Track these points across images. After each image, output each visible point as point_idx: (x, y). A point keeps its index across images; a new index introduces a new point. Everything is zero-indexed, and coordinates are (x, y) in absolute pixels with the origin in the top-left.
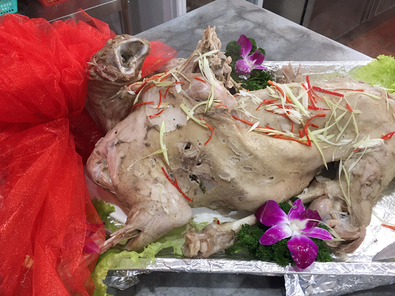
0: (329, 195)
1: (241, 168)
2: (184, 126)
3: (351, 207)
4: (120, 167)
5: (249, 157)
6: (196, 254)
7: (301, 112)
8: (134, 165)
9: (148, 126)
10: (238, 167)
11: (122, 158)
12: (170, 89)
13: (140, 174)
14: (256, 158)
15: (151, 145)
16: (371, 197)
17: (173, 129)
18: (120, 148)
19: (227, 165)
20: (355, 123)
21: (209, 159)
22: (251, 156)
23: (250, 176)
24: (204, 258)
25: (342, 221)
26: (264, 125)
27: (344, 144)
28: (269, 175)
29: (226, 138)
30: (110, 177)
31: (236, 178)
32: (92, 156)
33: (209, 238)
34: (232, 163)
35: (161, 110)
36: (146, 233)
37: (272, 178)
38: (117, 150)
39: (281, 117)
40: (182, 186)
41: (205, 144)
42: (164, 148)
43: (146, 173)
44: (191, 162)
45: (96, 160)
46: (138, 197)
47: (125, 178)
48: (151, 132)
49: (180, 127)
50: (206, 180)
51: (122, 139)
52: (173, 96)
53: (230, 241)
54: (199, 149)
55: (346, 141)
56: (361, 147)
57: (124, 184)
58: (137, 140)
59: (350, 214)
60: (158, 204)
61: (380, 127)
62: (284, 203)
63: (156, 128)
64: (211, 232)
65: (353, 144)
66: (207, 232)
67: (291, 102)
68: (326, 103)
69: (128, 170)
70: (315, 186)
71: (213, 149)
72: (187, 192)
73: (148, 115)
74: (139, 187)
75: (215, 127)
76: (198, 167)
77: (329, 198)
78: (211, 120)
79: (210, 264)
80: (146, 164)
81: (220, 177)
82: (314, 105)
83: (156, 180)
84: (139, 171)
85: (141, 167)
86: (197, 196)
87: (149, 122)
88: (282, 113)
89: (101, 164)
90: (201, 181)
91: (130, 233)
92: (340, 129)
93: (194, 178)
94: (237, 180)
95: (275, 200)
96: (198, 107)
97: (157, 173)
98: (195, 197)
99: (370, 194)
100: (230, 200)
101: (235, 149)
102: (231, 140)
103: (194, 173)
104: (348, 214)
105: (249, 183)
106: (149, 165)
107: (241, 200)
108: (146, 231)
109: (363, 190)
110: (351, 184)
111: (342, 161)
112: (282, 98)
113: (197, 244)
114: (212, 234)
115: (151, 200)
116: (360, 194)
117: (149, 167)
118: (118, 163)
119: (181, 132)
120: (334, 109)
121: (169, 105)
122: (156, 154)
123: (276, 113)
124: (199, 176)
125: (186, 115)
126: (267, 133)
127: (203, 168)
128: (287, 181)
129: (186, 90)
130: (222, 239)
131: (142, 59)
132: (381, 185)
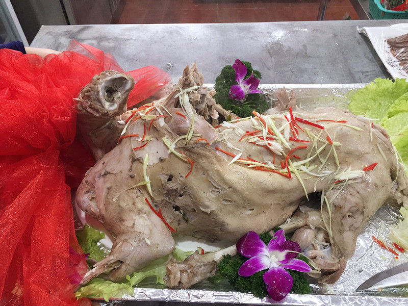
0: (311, 226)
1: (221, 200)
2: (166, 159)
3: (333, 238)
4: (106, 197)
5: (228, 190)
6: (177, 284)
7: (282, 144)
8: (120, 196)
9: (133, 158)
10: (218, 199)
11: (109, 189)
12: (154, 122)
13: (125, 205)
14: (235, 190)
15: (136, 177)
16: (354, 227)
17: (156, 161)
18: (107, 179)
19: (207, 198)
20: (336, 155)
21: (190, 191)
22: (231, 189)
23: (231, 208)
24: (184, 288)
25: (324, 252)
26: (246, 156)
27: (327, 174)
28: (249, 207)
29: (205, 171)
30: (98, 207)
31: (216, 210)
32: (81, 186)
33: (189, 269)
34: (213, 195)
35: (145, 143)
36: (128, 264)
37: (253, 209)
38: (104, 181)
39: (263, 148)
40: (166, 216)
41: (186, 177)
42: (147, 179)
43: (130, 204)
44: (174, 193)
45: (85, 190)
46: (123, 227)
47: (111, 208)
48: (135, 164)
49: (162, 160)
50: (189, 211)
51: (108, 170)
52: (156, 130)
53: (211, 272)
54: (181, 181)
55: (328, 172)
56: (342, 178)
57: (110, 214)
58: (123, 172)
59: (332, 245)
60: (140, 235)
61: (363, 158)
62: (265, 234)
63: (140, 161)
64: (192, 262)
65: (335, 175)
66: (188, 263)
67: (273, 134)
68: (307, 134)
69: (114, 200)
70: (298, 216)
71: (194, 182)
72: (171, 223)
73: (133, 148)
74: (124, 218)
75: (195, 160)
76: (180, 198)
77: (311, 229)
78: (191, 154)
79: (189, 295)
80: (131, 195)
81: (201, 209)
82: (295, 137)
83: (140, 211)
84: (124, 202)
85: (126, 198)
86: (181, 226)
87: (134, 154)
88: (264, 145)
89: (89, 194)
90: (184, 212)
91: (112, 264)
92: (322, 160)
93: (177, 208)
94: (217, 212)
95: (255, 232)
96: (179, 140)
97: (141, 205)
98: (179, 227)
99: (353, 225)
100: (212, 231)
101: (215, 182)
102: (210, 173)
103: (177, 204)
104: (330, 245)
105: (229, 215)
106: (134, 196)
107: (223, 231)
108: (127, 262)
109: (344, 221)
110: (333, 215)
111: (324, 191)
112: (264, 129)
113: (177, 275)
114: (193, 265)
115: (134, 231)
116: (342, 224)
117: (134, 197)
118: (104, 194)
119: (164, 165)
120: (316, 141)
121: (153, 137)
122: (140, 186)
123: (257, 145)
124: (182, 207)
125: (168, 148)
126: (249, 165)
127: (185, 199)
128: (268, 212)
129: (169, 124)
130: (203, 270)
131: (127, 93)
132: (364, 216)
